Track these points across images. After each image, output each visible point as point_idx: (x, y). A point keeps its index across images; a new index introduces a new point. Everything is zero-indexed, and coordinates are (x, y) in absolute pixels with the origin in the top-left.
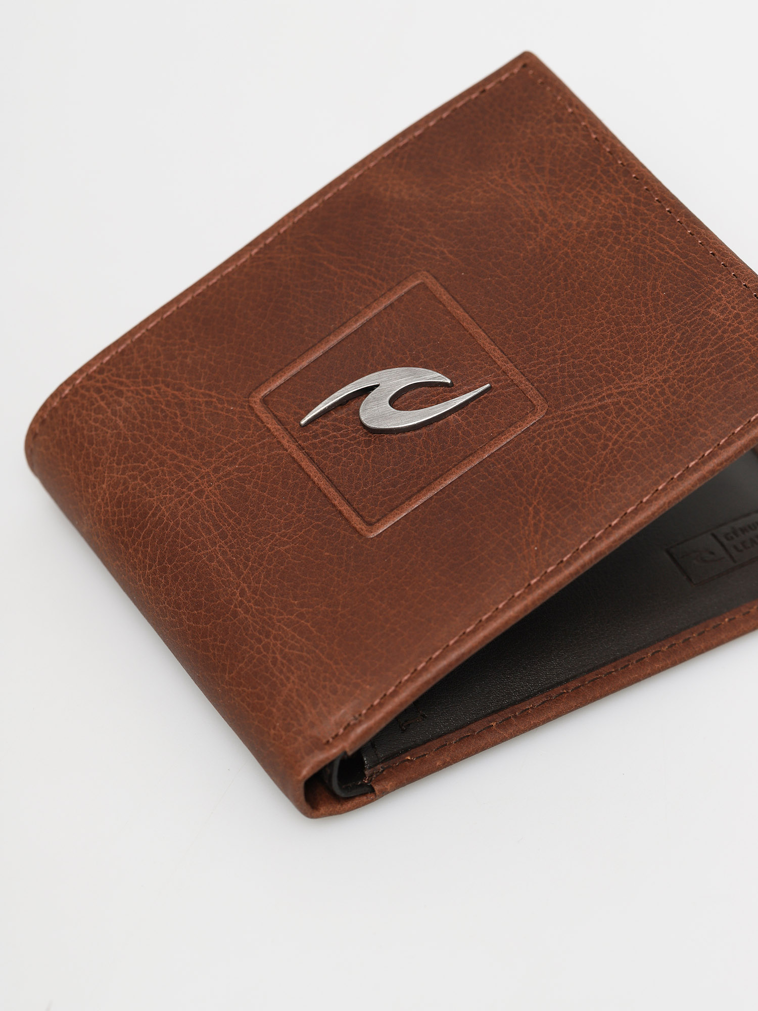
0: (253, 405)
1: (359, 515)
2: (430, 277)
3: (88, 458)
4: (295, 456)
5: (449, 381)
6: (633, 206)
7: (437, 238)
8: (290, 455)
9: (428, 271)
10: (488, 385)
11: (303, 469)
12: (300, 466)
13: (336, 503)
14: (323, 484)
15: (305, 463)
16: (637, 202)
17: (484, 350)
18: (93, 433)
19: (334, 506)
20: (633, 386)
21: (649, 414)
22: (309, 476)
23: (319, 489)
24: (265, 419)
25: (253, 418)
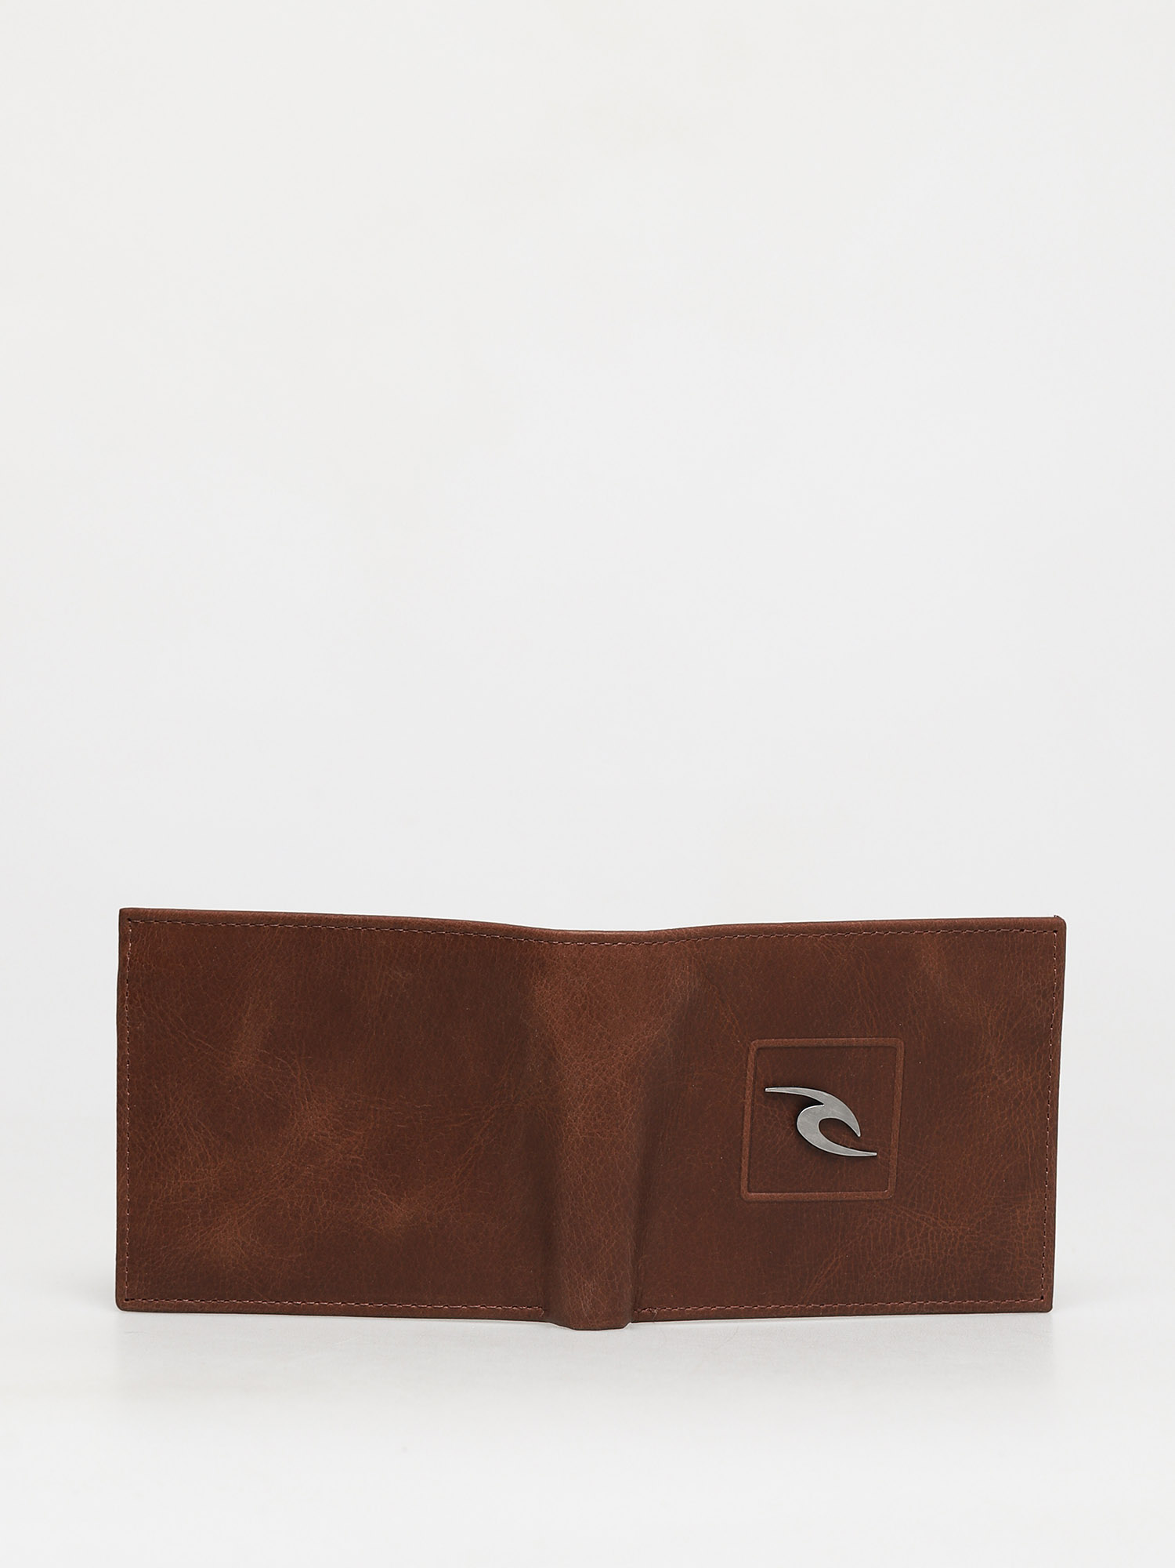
0: (751, 1051)
1: (748, 1180)
2: (903, 1049)
3: (660, 1003)
4: (746, 1107)
5: (859, 1135)
6: (1035, 1095)
7: (926, 1024)
8: (744, 1103)
9: (905, 1044)
10: (876, 1154)
11: (743, 1120)
12: (743, 1117)
13: (743, 1161)
14: (746, 1141)
15: (747, 1118)
16: (1038, 1094)
17: (891, 1127)
18: (673, 990)
19: (741, 1161)
20: (943, 1225)
21: (937, 1251)
22: (743, 1129)
23: (742, 1142)
24: (749, 1066)
25: (744, 1059)
